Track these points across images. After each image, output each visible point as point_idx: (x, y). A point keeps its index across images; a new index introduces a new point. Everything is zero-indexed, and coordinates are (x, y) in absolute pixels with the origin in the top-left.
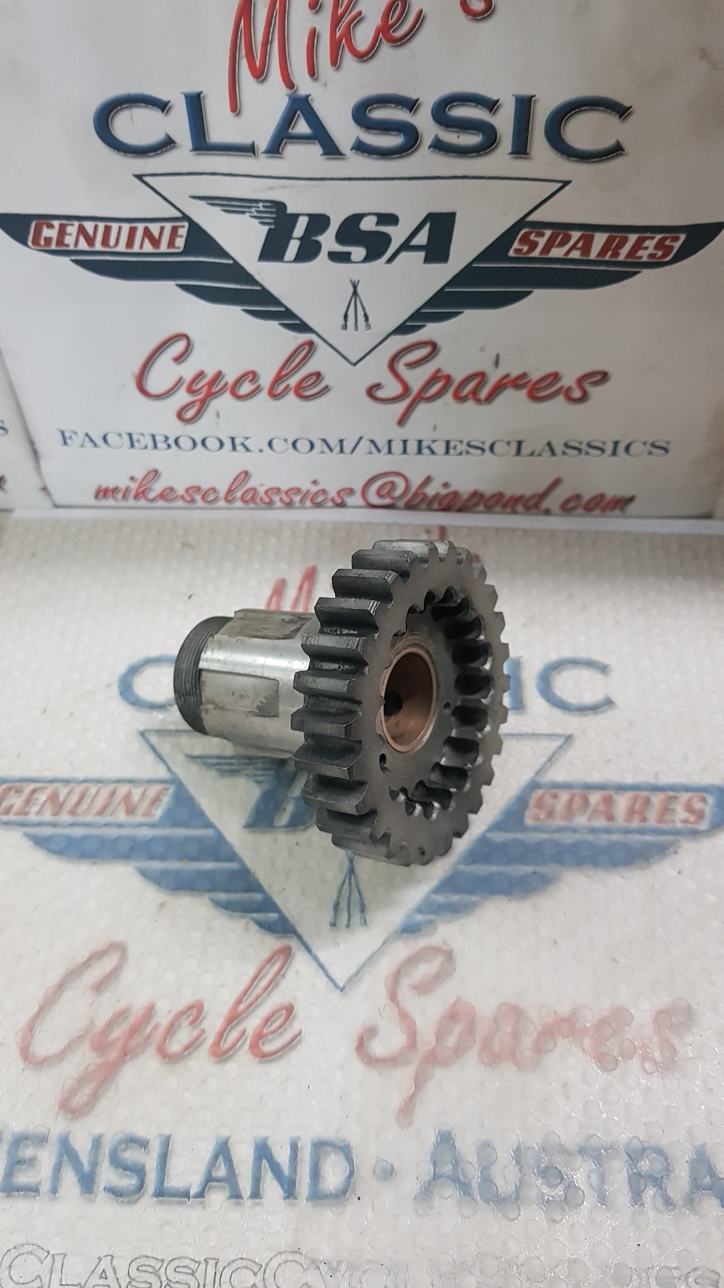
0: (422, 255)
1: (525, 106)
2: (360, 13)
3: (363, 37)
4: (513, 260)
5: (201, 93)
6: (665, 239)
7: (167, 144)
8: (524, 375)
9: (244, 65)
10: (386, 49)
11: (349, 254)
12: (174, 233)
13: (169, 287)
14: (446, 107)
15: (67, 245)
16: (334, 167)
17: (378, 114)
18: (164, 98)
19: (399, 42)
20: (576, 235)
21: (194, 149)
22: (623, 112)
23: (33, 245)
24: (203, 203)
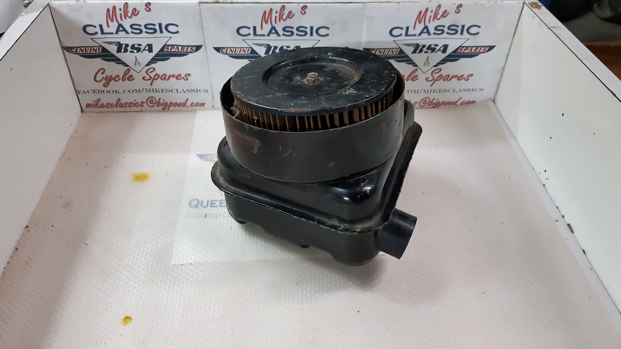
1: (312, 28)
2: (284, 14)
3: (284, 17)
5: (256, 26)
7: (249, 34)
9: (264, 22)
10: (288, 19)
12: (248, 50)
13: (246, 60)
14: (298, 28)
16: (278, 38)
17: (287, 29)
18: (249, 27)
19: (290, 18)
21: (253, 35)
22: (328, 29)
23: (221, 53)
24: (254, 45)
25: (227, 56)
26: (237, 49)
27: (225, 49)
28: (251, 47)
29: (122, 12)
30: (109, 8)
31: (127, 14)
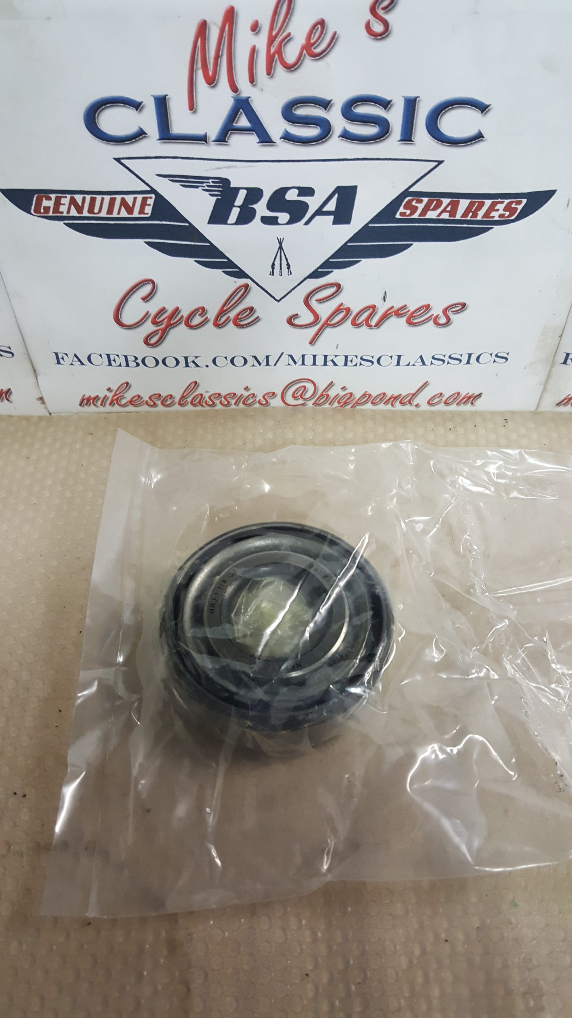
0: (331, 218)
1: (411, 105)
2: (289, 34)
3: (291, 53)
4: (399, 221)
5: (167, 95)
7: (140, 135)
8: (404, 307)
9: (200, 74)
10: (308, 62)
12: (144, 202)
13: (139, 244)
14: (352, 105)
15: (62, 213)
16: (267, 152)
17: (301, 112)
18: (139, 100)
19: (319, 56)
20: (446, 201)
21: (159, 139)
22: (483, 108)
23: (35, 212)
24: (166, 180)
25: (61, 224)
26: (99, 198)
27: (49, 199)
28: (153, 191)
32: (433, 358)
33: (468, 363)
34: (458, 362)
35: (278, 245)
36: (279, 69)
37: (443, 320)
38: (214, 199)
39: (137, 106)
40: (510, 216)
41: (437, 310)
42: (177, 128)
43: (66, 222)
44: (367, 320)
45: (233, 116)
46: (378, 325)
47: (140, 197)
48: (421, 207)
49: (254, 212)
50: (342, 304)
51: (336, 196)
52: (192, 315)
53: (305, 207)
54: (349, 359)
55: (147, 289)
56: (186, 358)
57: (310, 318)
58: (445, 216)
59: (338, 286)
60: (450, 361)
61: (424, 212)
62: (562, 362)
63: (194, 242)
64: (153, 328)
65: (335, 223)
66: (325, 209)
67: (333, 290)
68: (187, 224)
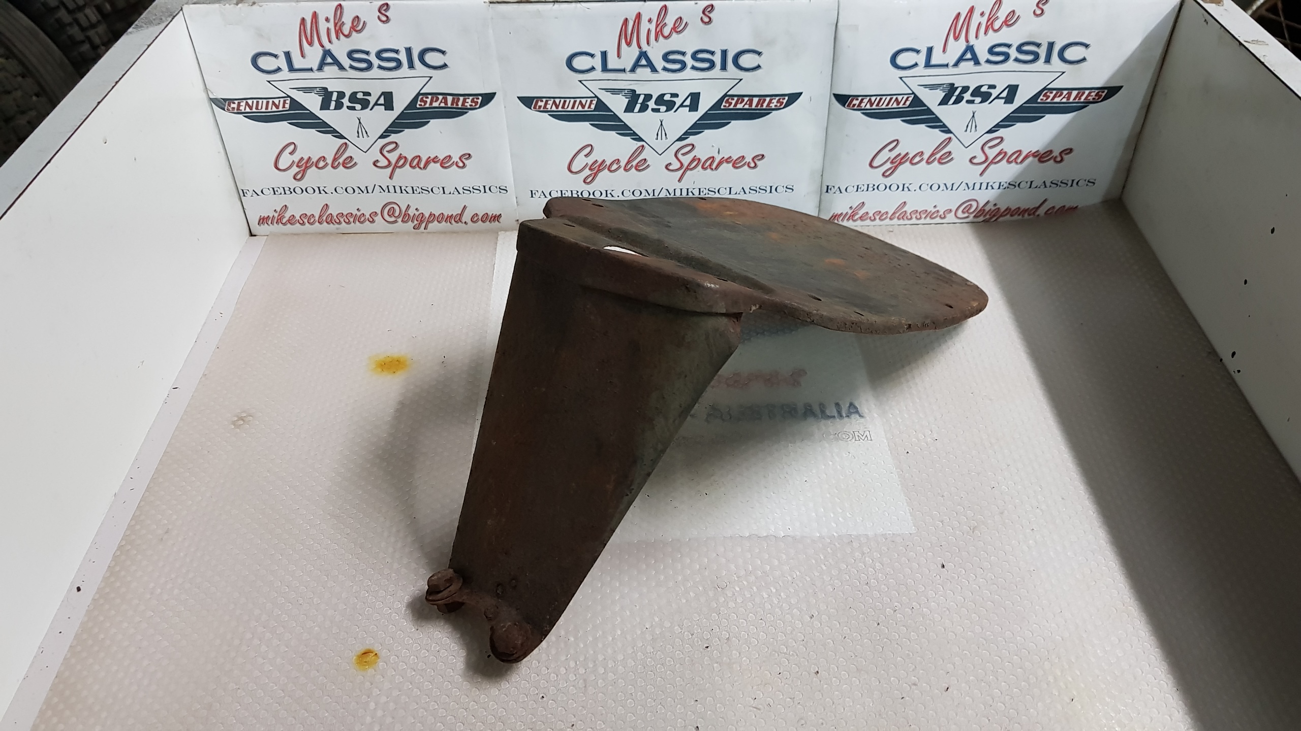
0: (687, 109)
2: (665, 23)
4: (723, 110)
5: (607, 51)
6: (780, 99)
7: (593, 69)
8: (730, 157)
9: (623, 41)
10: (674, 35)
11: (659, 109)
12: (591, 101)
13: (587, 124)
14: (696, 54)
15: (548, 109)
16: (655, 76)
17: (671, 57)
18: (593, 53)
19: (679, 32)
20: (746, 99)
21: (602, 71)
22: (759, 54)
23: (534, 108)
24: (603, 91)
25: (546, 114)
26: (568, 100)
27: (542, 101)
28: (596, 97)
29: (331, 25)
30: (305, 18)
31: (340, 29)
32: (750, 189)
33: (771, 192)
34: (765, 192)
35: (660, 123)
36: (661, 38)
37: (752, 165)
38: (627, 100)
39: (592, 56)
40: (780, 106)
41: (748, 159)
42: (610, 66)
43: (549, 113)
44: (710, 165)
45: (639, 59)
46: (716, 168)
47: (589, 100)
48: (734, 102)
49: (648, 105)
50: (695, 156)
51: (690, 98)
52: (612, 164)
53: (675, 103)
54: (701, 190)
55: (589, 149)
56: (606, 191)
57: (679, 165)
58: (747, 107)
59: (693, 145)
60: (760, 191)
61: (736, 105)
62: (826, 190)
63: (616, 122)
64: (589, 172)
65: (689, 111)
66: (685, 104)
67: (690, 148)
68: (613, 113)
